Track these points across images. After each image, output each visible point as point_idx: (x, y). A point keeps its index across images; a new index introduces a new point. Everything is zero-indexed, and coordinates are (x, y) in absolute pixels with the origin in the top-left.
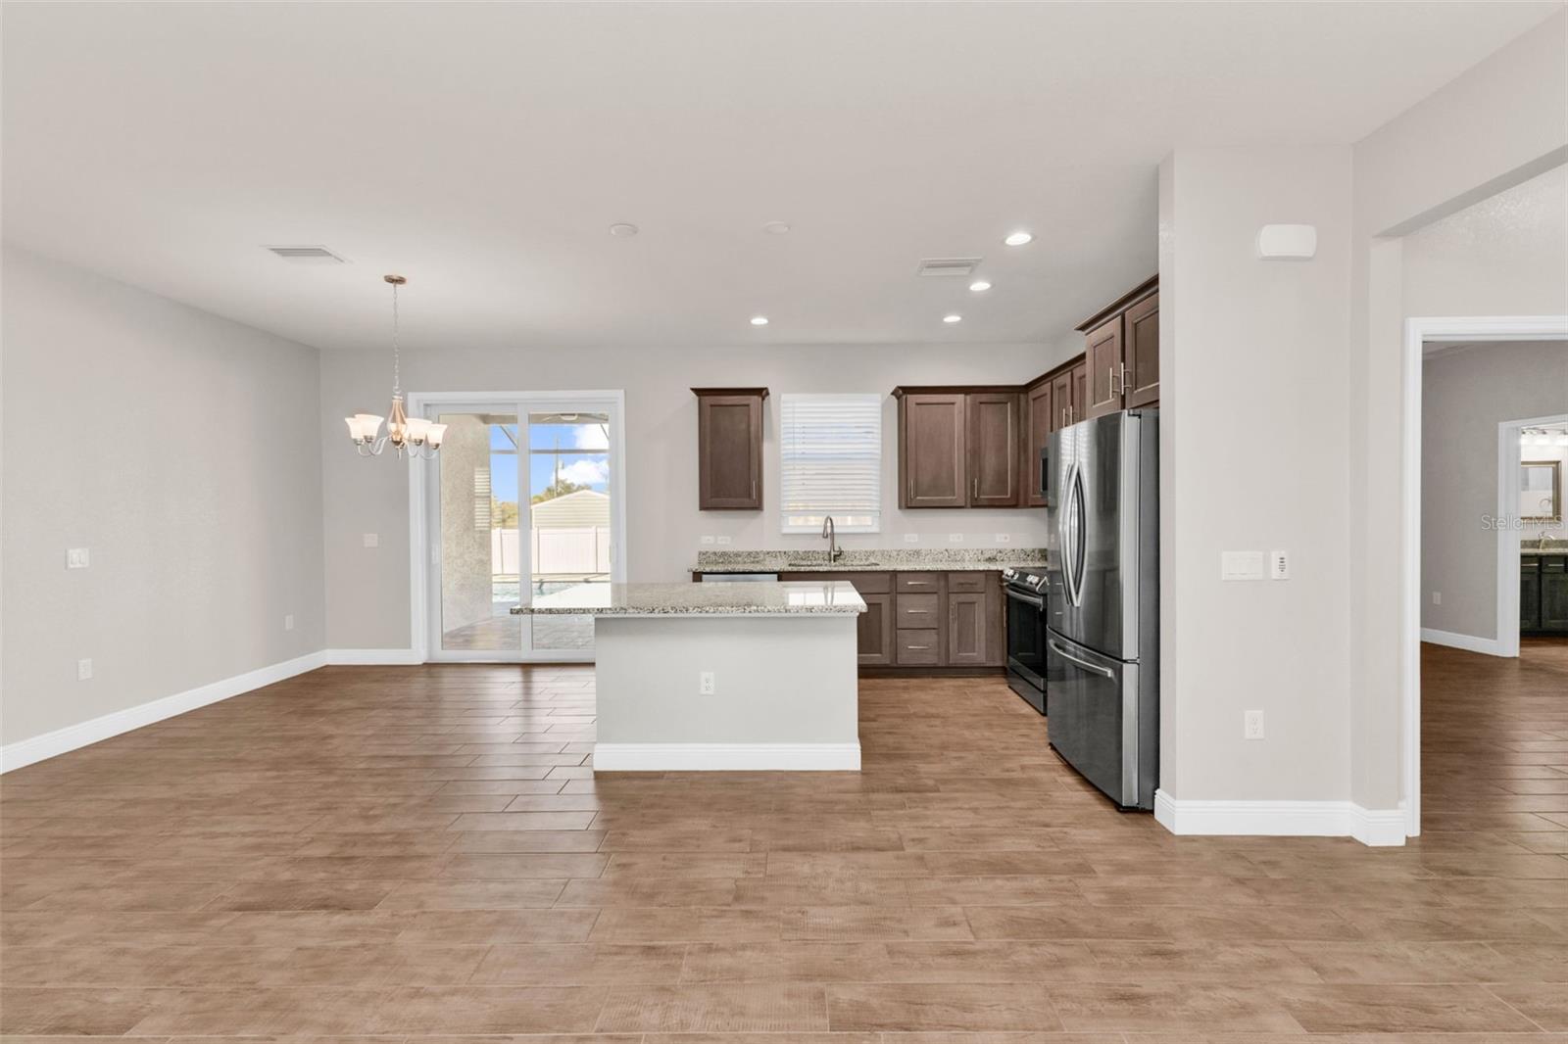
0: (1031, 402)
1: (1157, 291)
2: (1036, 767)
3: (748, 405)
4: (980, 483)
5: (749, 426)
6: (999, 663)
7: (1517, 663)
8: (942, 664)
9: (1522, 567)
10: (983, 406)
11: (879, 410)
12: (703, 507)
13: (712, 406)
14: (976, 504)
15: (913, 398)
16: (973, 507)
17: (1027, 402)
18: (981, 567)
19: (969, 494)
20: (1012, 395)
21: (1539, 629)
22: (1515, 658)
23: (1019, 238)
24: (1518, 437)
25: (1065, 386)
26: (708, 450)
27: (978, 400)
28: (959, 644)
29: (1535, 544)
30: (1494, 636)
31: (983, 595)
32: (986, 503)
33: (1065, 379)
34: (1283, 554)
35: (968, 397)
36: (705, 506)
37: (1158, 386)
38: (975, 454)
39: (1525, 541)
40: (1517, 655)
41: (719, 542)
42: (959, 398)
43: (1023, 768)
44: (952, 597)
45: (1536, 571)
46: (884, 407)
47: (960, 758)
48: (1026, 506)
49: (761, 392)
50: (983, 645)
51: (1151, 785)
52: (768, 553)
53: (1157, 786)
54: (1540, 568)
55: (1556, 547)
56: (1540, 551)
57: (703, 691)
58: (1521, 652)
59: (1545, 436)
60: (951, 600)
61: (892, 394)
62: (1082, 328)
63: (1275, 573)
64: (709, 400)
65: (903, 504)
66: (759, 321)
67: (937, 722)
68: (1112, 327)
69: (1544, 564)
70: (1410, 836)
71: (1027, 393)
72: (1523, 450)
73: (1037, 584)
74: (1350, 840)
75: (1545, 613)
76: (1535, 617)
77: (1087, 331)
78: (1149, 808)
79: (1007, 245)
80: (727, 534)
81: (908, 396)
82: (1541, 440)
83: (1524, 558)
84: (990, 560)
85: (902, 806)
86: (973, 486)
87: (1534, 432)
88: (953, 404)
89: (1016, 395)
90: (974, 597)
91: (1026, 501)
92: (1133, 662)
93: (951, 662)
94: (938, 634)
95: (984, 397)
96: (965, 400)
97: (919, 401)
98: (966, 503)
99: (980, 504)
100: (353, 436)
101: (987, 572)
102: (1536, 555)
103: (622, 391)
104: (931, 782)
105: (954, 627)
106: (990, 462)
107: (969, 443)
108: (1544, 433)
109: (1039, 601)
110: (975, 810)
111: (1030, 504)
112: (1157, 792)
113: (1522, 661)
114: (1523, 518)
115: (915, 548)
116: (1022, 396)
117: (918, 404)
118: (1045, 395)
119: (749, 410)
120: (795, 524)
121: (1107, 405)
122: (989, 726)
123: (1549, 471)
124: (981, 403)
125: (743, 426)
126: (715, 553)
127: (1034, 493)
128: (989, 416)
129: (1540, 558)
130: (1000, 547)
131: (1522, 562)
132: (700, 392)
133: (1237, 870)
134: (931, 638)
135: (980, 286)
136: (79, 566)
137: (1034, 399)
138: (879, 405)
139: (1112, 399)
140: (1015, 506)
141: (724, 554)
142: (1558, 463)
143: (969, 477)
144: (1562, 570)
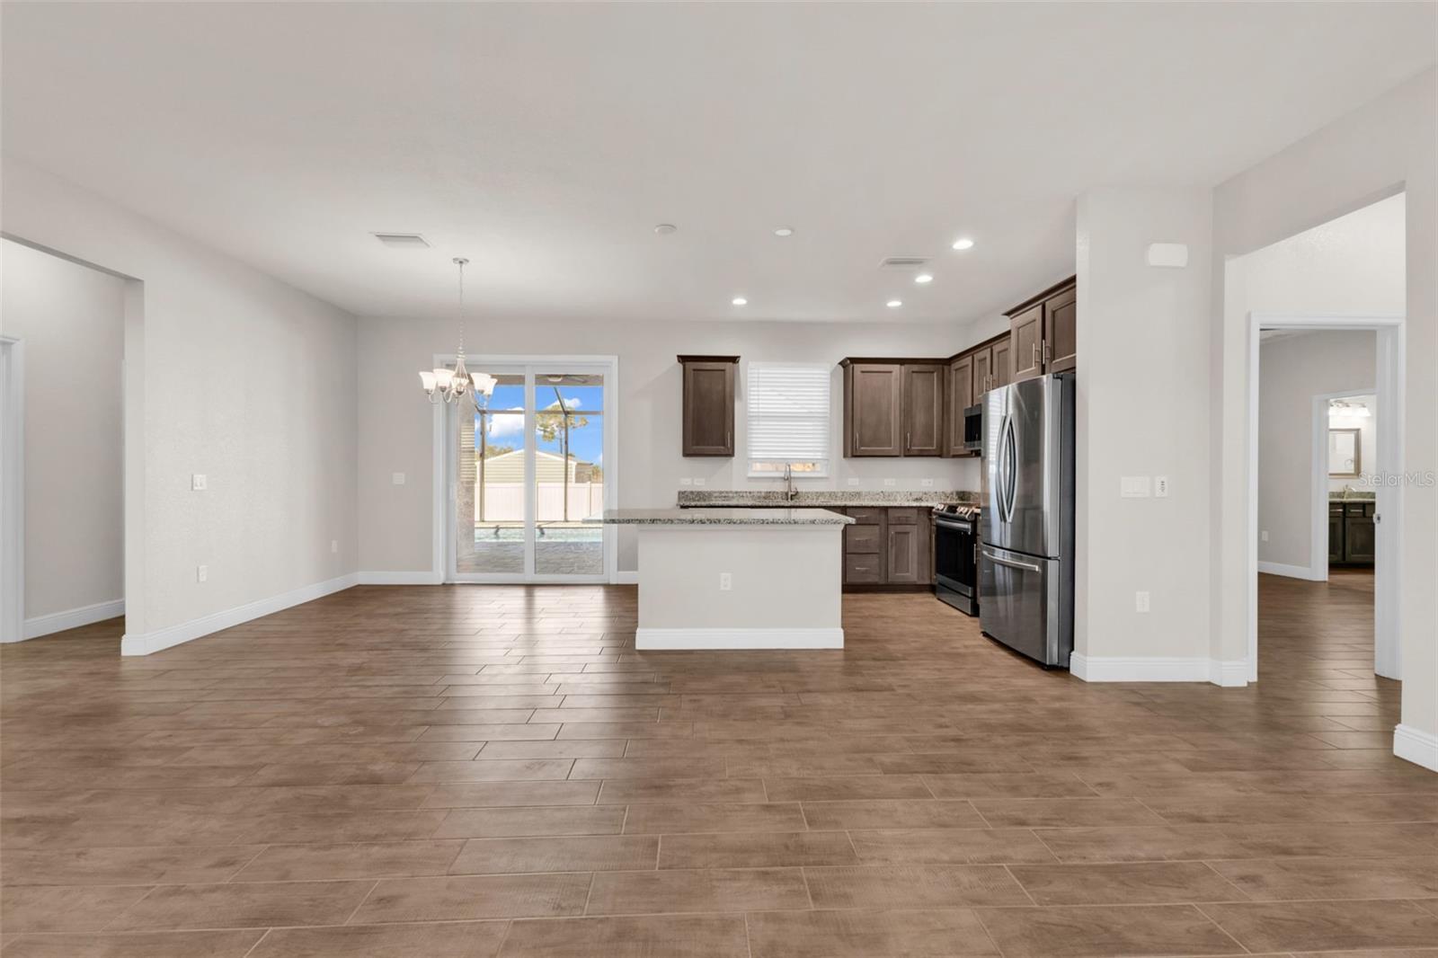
0: (954, 372)
1: (1075, 286)
2: (975, 646)
3: (724, 370)
4: (911, 436)
5: (724, 388)
6: (927, 582)
7: (1327, 584)
8: (882, 582)
9: (1330, 513)
10: (914, 374)
11: (829, 376)
12: (686, 454)
13: (694, 370)
14: (908, 454)
15: (859, 368)
16: (906, 456)
17: (950, 372)
18: (915, 504)
19: (902, 445)
20: (937, 366)
21: (1342, 562)
22: (1325, 582)
23: (963, 244)
24: (1327, 409)
25: (985, 359)
26: (691, 406)
27: (911, 370)
28: (896, 567)
29: (1340, 495)
30: (1309, 565)
31: (916, 526)
32: (916, 453)
33: (986, 353)
34: (1163, 479)
35: (903, 367)
36: (687, 453)
37: (1075, 357)
38: (907, 413)
39: (1333, 493)
40: (1327, 579)
41: (696, 483)
42: (896, 368)
43: (966, 647)
44: (891, 528)
45: (1341, 515)
46: (833, 374)
47: (915, 642)
48: (948, 456)
49: (734, 359)
50: (915, 566)
51: (1067, 650)
52: (736, 492)
53: (1072, 649)
54: (1344, 513)
55: (1357, 497)
56: (1345, 500)
57: (722, 588)
58: (1329, 578)
59: (1347, 408)
60: (890, 530)
61: (840, 363)
62: (1008, 314)
63: (1158, 493)
64: (691, 365)
65: (849, 453)
66: (739, 301)
67: (890, 621)
68: (1035, 312)
69: (1347, 509)
70: (1250, 681)
71: (950, 365)
72: (1331, 420)
73: (966, 513)
74: (1209, 683)
75: (1348, 548)
76: (1340, 552)
77: (1012, 316)
78: (1065, 665)
79: (953, 249)
80: (704, 476)
81: (855, 365)
82: (1345, 411)
83: (1332, 505)
84: (917, 500)
85: (884, 668)
86: (906, 439)
87: (1340, 405)
88: (891, 372)
89: (941, 366)
90: (908, 528)
91: (949, 452)
92: (1056, 559)
93: (889, 580)
94: (879, 558)
95: (915, 367)
96: (900, 370)
97: (864, 370)
98: (900, 452)
99: (912, 453)
100: (425, 387)
101: (919, 508)
102: (1341, 503)
103: (617, 357)
104: (899, 655)
105: (892, 553)
106: (920, 419)
107: (903, 404)
108: (1348, 406)
109: (967, 526)
110: (939, 670)
111: (952, 454)
112: (1072, 653)
113: (1330, 584)
114: (1331, 474)
115: (857, 490)
116: (946, 367)
117: (863, 372)
118: (967, 366)
119: (725, 374)
120: (757, 470)
121: (1030, 372)
122: (932, 623)
123: (1352, 436)
124: (913, 372)
125: (720, 387)
126: (692, 493)
127: (955, 445)
128: (919, 382)
129: (1344, 505)
130: (926, 490)
131: (1330, 508)
132: (683, 359)
133: (1135, 698)
134: (873, 561)
135: (924, 279)
136: (200, 488)
137: (956, 370)
138: (829, 372)
139: (1034, 368)
140: (940, 456)
141: (699, 493)
142: (1358, 430)
143: (902, 432)
144: (1361, 515)
